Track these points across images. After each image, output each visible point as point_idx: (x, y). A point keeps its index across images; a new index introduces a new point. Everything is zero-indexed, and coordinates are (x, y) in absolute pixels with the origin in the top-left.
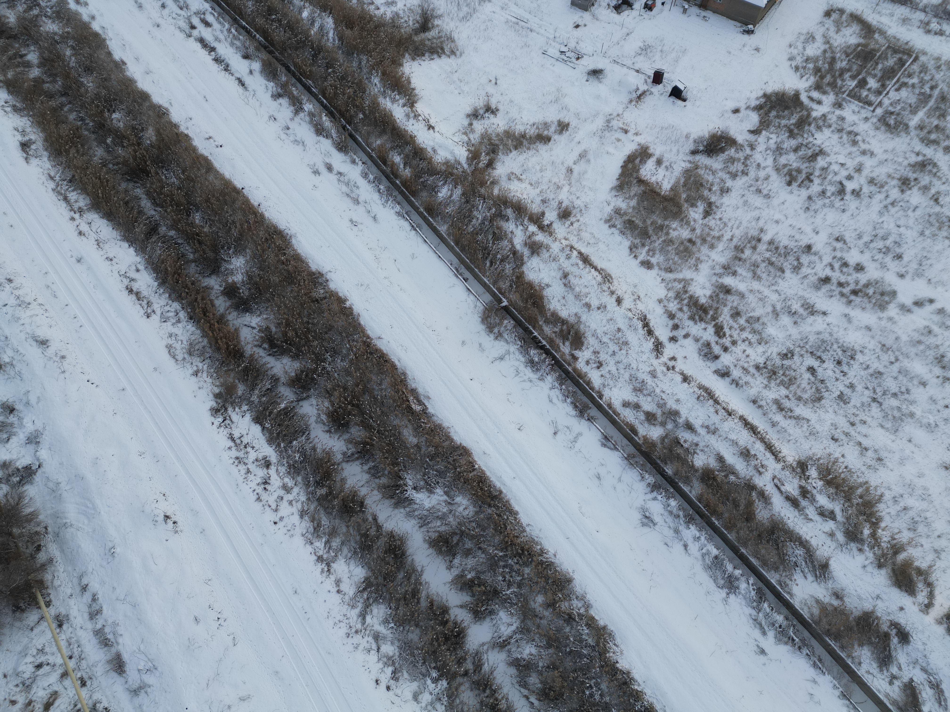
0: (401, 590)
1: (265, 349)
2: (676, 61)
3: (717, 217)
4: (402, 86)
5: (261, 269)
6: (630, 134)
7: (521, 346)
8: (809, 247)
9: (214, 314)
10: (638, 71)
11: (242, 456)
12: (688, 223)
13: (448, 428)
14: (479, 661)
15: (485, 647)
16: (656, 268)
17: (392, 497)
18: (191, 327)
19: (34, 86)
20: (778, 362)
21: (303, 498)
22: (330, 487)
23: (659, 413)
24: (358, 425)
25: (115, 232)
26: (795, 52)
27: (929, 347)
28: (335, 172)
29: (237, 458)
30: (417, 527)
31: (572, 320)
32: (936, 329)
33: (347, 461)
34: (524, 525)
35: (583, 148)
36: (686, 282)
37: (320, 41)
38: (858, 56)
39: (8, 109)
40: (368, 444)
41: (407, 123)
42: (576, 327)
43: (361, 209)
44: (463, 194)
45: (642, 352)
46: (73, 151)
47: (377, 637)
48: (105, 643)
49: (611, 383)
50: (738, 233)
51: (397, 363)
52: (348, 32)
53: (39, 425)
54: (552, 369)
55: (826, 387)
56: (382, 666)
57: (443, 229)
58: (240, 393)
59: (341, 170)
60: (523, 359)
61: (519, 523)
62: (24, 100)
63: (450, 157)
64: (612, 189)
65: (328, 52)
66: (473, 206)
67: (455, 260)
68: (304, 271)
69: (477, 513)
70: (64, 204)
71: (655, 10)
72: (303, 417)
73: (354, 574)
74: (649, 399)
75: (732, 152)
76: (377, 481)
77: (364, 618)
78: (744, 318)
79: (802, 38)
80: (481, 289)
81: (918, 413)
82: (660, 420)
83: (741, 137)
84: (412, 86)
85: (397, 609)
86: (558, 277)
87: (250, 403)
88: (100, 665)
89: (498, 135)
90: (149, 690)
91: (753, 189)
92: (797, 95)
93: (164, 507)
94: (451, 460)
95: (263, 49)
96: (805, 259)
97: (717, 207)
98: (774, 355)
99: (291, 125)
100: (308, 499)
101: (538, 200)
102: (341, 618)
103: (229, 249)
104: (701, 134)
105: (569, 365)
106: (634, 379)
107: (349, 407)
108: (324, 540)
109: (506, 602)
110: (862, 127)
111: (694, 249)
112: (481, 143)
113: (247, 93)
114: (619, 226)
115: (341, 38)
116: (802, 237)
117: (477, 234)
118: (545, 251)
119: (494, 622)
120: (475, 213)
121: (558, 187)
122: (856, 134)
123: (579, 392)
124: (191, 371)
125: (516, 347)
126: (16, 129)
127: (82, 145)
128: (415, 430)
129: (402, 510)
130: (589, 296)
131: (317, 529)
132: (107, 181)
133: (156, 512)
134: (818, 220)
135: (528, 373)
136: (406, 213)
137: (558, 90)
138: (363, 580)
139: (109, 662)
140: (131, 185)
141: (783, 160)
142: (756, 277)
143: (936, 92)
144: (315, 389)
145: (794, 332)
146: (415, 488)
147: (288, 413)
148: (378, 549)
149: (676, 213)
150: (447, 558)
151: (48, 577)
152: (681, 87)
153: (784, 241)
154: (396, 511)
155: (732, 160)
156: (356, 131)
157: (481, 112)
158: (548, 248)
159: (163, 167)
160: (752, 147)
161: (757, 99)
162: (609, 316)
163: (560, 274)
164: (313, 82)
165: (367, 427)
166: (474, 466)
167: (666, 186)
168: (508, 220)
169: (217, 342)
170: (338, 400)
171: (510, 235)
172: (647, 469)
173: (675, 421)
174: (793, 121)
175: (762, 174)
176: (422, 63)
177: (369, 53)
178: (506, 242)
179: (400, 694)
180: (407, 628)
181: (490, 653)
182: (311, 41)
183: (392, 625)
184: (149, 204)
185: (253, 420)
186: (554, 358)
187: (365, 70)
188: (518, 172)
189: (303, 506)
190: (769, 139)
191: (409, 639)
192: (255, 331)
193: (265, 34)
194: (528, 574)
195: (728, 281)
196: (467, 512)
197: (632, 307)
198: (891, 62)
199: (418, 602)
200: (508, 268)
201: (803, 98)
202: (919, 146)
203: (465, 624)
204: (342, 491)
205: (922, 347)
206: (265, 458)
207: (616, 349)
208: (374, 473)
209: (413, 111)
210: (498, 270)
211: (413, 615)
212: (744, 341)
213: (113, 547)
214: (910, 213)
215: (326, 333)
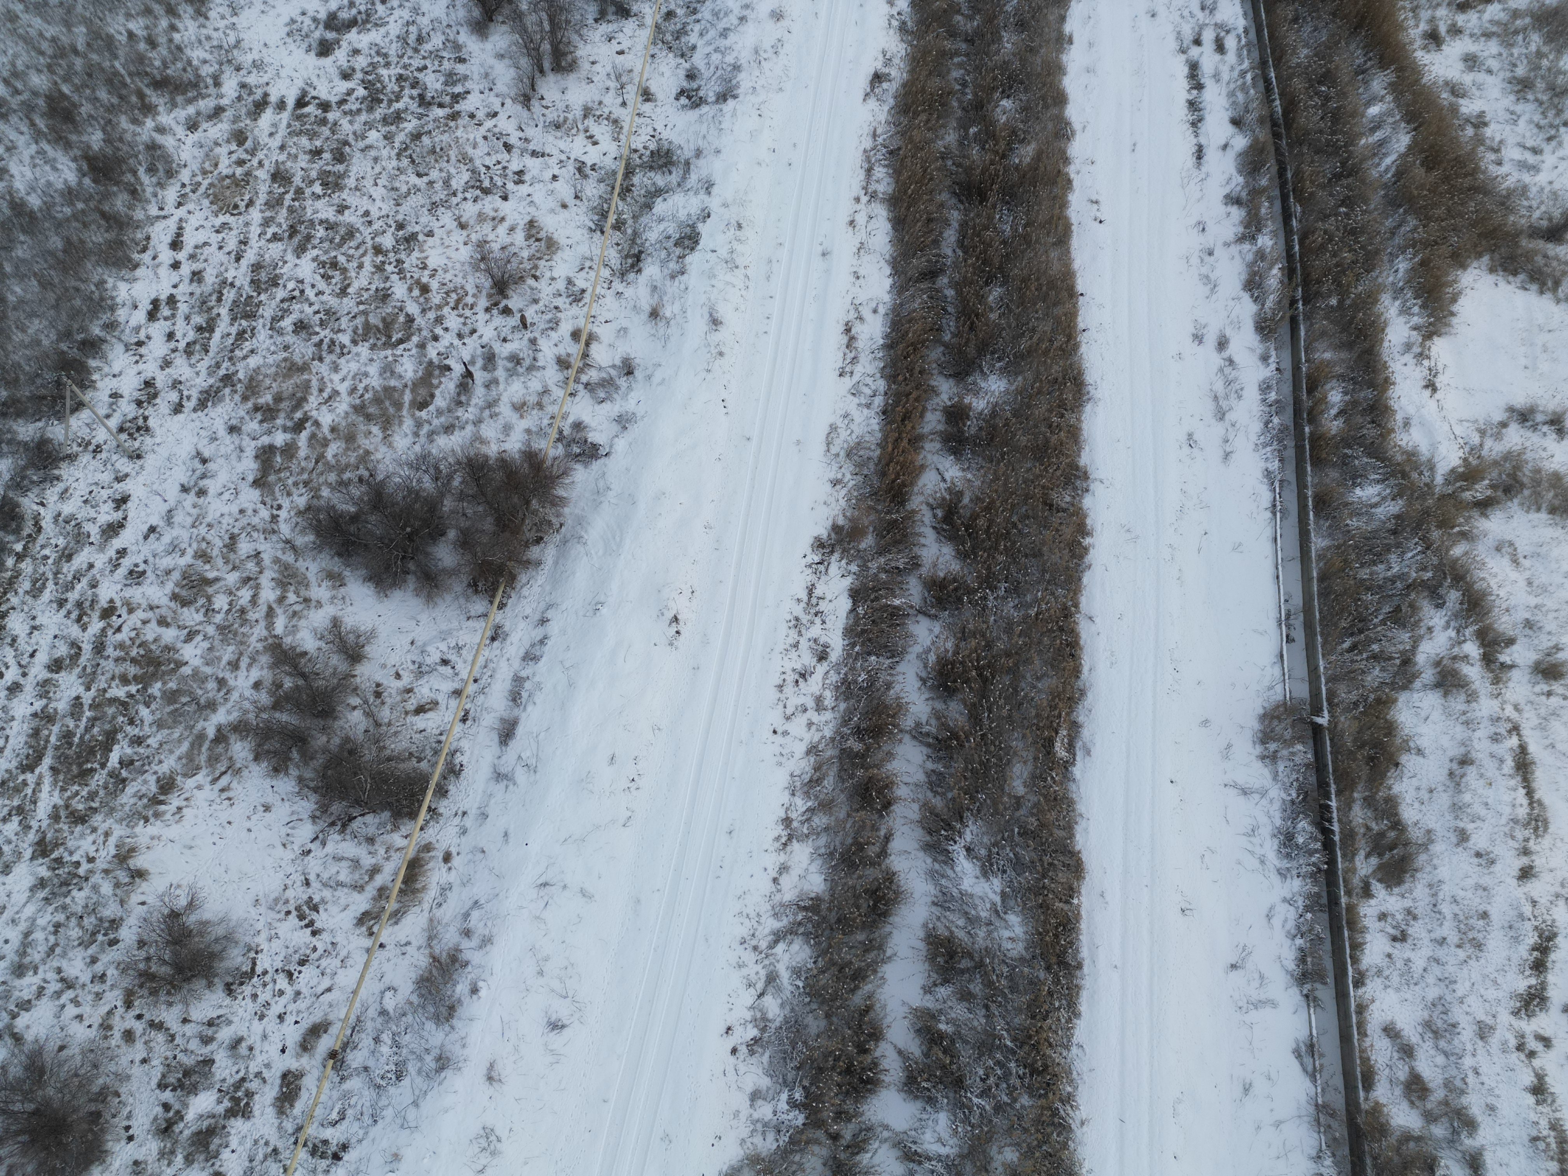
0: (846, 954)
1: (935, 516)
4: (1438, 299)
5: (1016, 413)
7: (1293, 802)
9: (913, 428)
11: (804, 621)
13: (1081, 815)
14: (864, 1141)
15: (886, 1134)
17: (930, 833)
18: (875, 424)
19: (945, 11)
21: (828, 732)
22: (868, 749)
23: (1439, 1094)
24: (965, 705)
25: (889, 247)
28: (1225, 354)
29: (797, 619)
30: (929, 900)
31: (1415, 834)
33: (914, 737)
34: (1075, 1040)
37: (1364, 159)
39: (895, 23)
40: (957, 738)
41: (1397, 356)
42: (1413, 850)
43: (1219, 429)
44: (1397, 517)
45: (1495, 982)
46: (923, 117)
47: (772, 978)
48: (515, 697)
49: (1395, 979)
51: (1085, 670)
52: (1419, 172)
53: (640, 411)
54: (1313, 875)
56: (749, 1018)
57: (1318, 543)
58: (863, 546)
59: (1236, 359)
60: (1278, 822)
61: (1069, 1030)
62: (920, 22)
63: (1424, 450)
65: (1363, 182)
66: (1398, 545)
67: (1298, 600)
68: (1068, 456)
69: (1022, 959)
70: (862, 175)
72: (909, 636)
73: (809, 877)
74: (1440, 1060)
76: (930, 794)
77: (776, 942)
80: (1302, 670)
82: (1429, 1106)
84: (1455, 308)
85: (822, 971)
86: (1451, 753)
87: (864, 567)
88: (493, 715)
89: (1538, 471)
90: (511, 787)
93: (681, 605)
94: (1047, 859)
95: (1268, 125)
99: (1219, 252)
100: (833, 739)
101: (1522, 615)
102: (753, 915)
103: (1000, 359)
105: (1349, 893)
106: (1440, 1008)
107: (974, 673)
108: (809, 804)
109: (961, 1108)
112: (1496, 463)
113: (1196, 172)
115: (1400, 174)
117: (1368, 589)
118: (1462, 697)
119: (925, 1116)
120: (1393, 557)
123: (1328, 946)
124: (832, 476)
125: (1284, 796)
126: (884, 53)
127: (939, 118)
128: (1033, 777)
129: (929, 861)
130: (1479, 823)
131: (814, 782)
132: (931, 179)
133: (671, 604)
135: (1270, 848)
136: (1281, 481)
138: (813, 895)
139: (503, 720)
140: (954, 201)
144: (951, 615)
146: (968, 850)
147: (896, 616)
148: (860, 877)
150: (934, 976)
151: (523, 578)
154: (921, 854)
156: (1308, 317)
157: (1540, 418)
158: (1472, 697)
159: (1008, 203)
162: (1486, 881)
163: (1457, 751)
164: (1303, 212)
165: (975, 718)
166: (1072, 897)
168: (1439, 606)
169: (888, 465)
170: (967, 652)
171: (1422, 631)
172: (1339, 1153)
173: (1455, 1132)
176: (1502, 284)
177: (1426, 219)
178: (1405, 636)
179: (741, 1073)
180: (814, 1006)
181: (885, 1146)
182: (1350, 153)
183: (801, 984)
184: (953, 239)
185: (851, 590)
186: (1332, 862)
187: (1397, 240)
188: (1523, 547)
189: (819, 742)
191: (806, 1022)
192: (942, 485)
193: (1290, 106)
194: (1023, 1107)
196: (1010, 946)
197: (1543, 901)
199: (853, 991)
200: (1375, 675)
203: (887, 1079)
204: (878, 766)
206: (826, 646)
207: (1453, 938)
208: (935, 781)
209: (1422, 345)
210: (1356, 666)
211: (834, 998)
213: (602, 604)
215: (1026, 556)
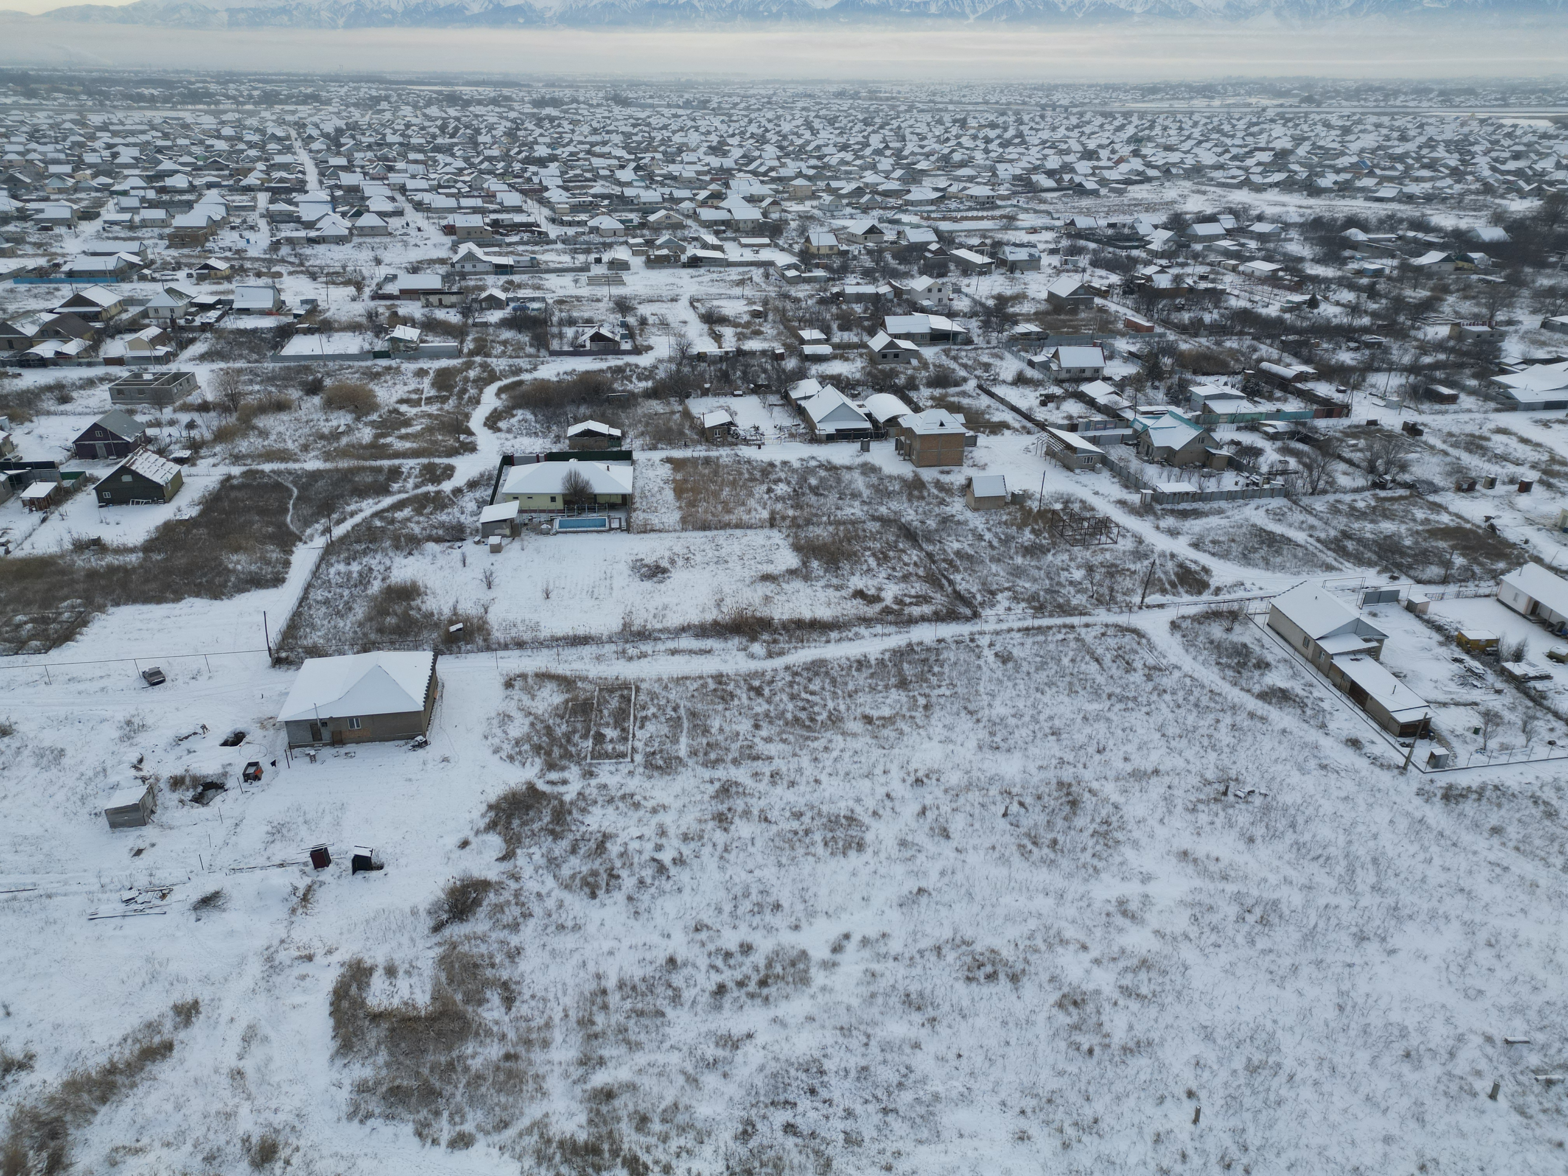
2: (337, 824)
3: (526, 997)
6: (318, 959)
8: (672, 961)
10: (282, 865)
12: (489, 1033)
16: (480, 1136)
20: (742, 1151)
26: (496, 741)
27: (887, 995)
32: (876, 967)
35: (244, 1025)
36: (540, 1126)
38: (574, 712)
50: (569, 1001)
55: (824, 1139)
64: (332, 1059)
71: (264, 777)
75: (492, 898)
78: (657, 1120)
79: (495, 722)
81: (940, 1089)
83: (492, 872)
91: (552, 928)
92: (531, 788)
96: (677, 980)
97: (518, 983)
98: (731, 1143)
104: (432, 898)
110: (633, 784)
111: (522, 1065)
114: (377, 1111)
116: (655, 953)
121: (228, 1116)
122: (632, 796)
134: (659, 920)
137: (148, 960)
141: (566, 872)
142: (633, 1046)
143: (682, 712)
145: (731, 1089)
149: (462, 1029)
152: (365, 853)
153: (637, 973)
155: (499, 908)
160: (516, 878)
161: (483, 816)
167: (423, 999)
174: (547, 819)
175: (551, 903)
190: (530, 856)
195: (600, 1079)
198: (614, 703)
201: (541, 786)
202: (707, 774)
205: (880, 1000)
212: (678, 1156)
214: (751, 849)
